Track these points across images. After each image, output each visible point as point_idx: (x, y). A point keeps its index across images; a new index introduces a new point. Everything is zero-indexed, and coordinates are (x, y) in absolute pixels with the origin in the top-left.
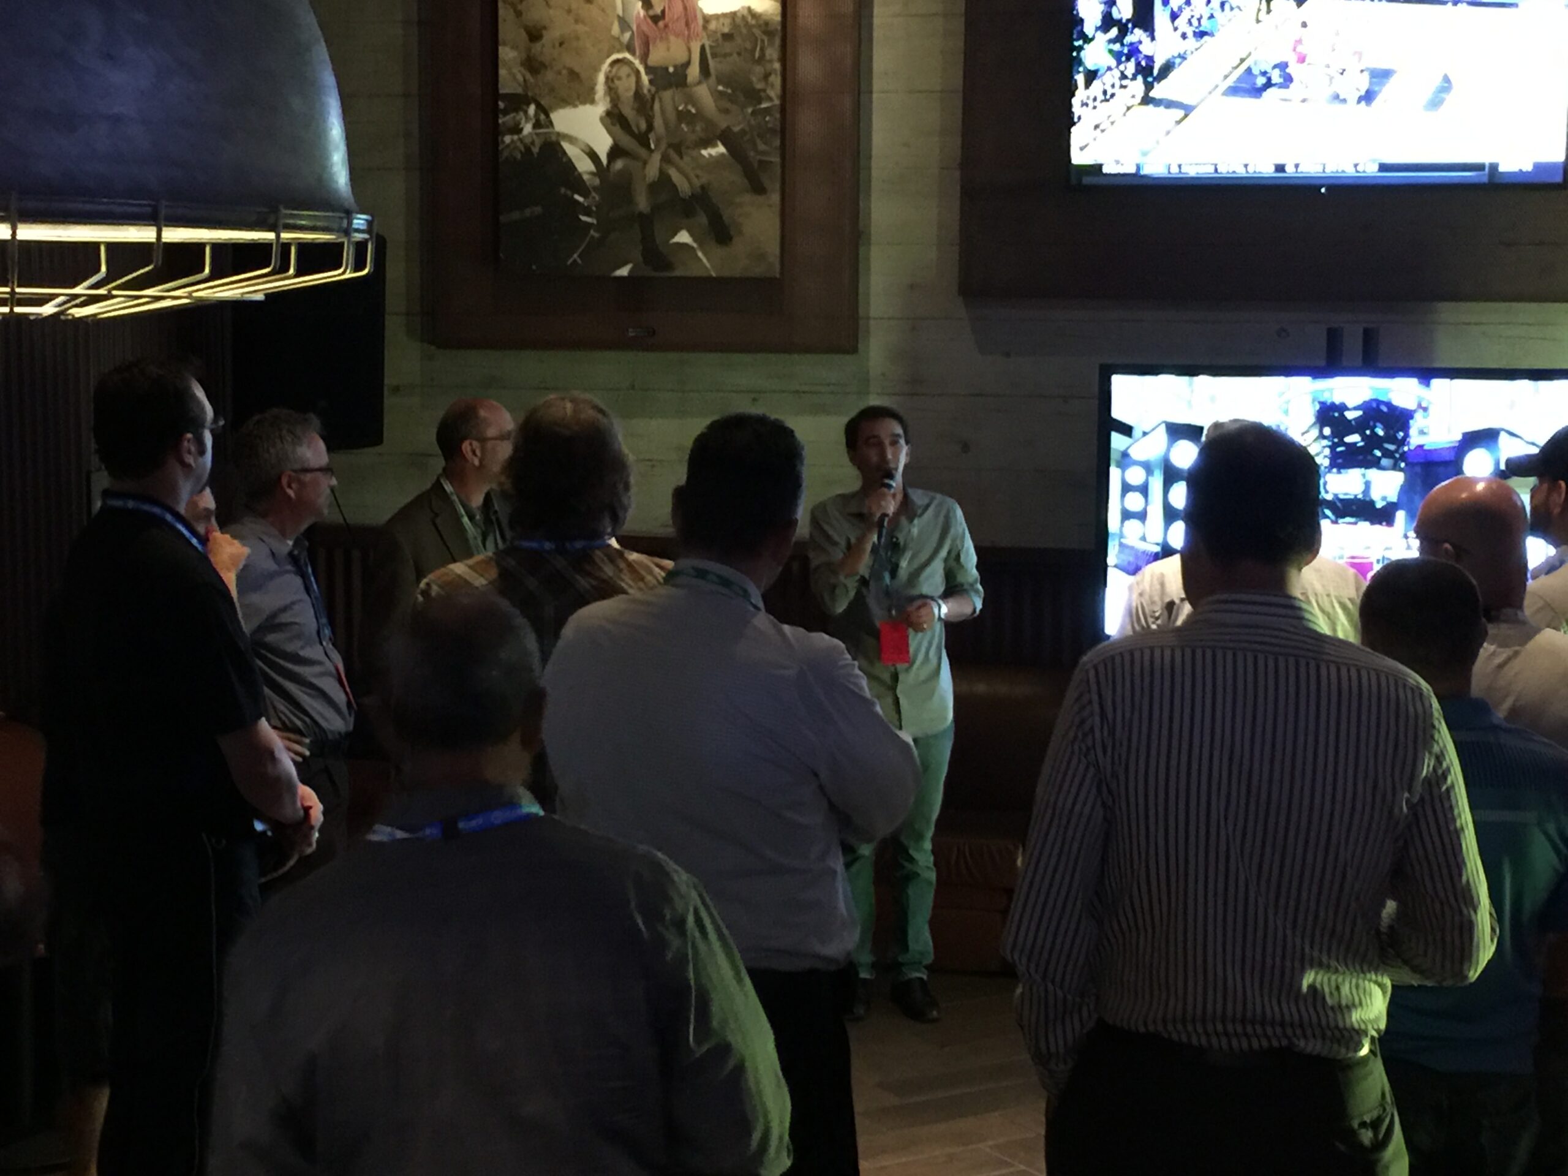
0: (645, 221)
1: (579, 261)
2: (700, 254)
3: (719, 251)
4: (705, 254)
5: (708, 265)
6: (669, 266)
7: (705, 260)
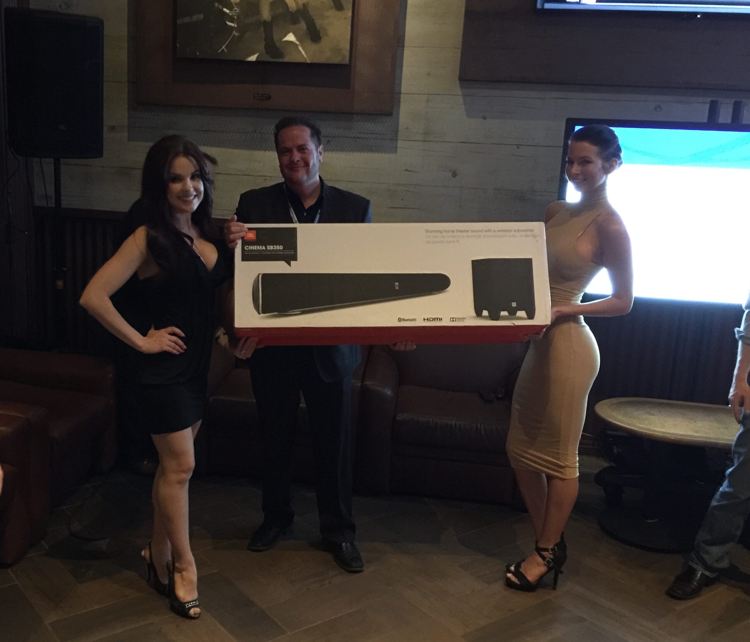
0: (268, 26)
1: (226, 50)
2: (300, 48)
3: (313, 47)
4: (304, 48)
5: (305, 56)
6: (281, 55)
7: (303, 52)
